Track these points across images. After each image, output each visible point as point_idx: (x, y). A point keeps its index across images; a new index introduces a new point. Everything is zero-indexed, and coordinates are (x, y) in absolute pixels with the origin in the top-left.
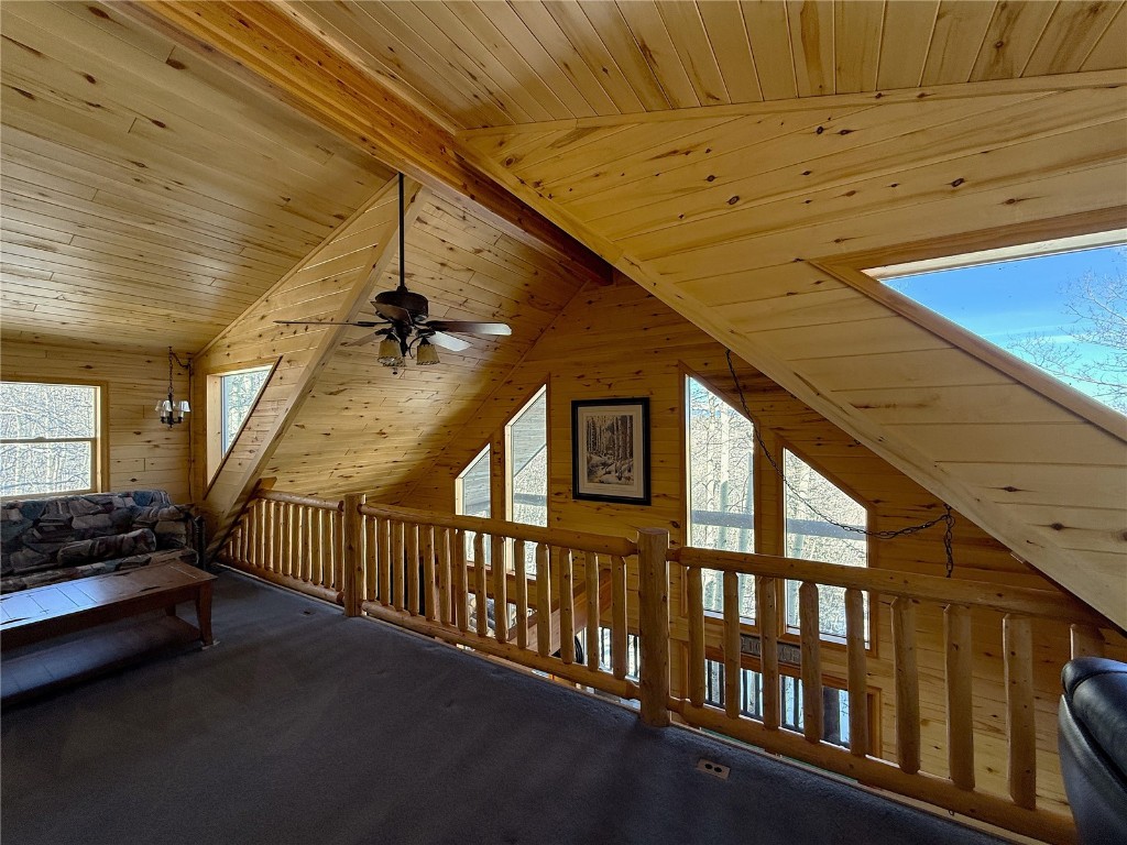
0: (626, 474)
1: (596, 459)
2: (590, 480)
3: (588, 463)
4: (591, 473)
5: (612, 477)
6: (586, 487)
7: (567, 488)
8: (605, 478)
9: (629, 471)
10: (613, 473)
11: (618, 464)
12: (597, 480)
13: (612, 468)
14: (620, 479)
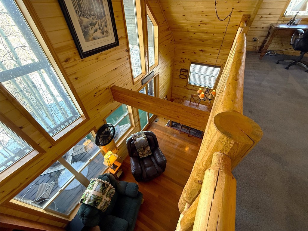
0: (105, 29)
1: (85, 20)
2: (87, 40)
3: (81, 25)
4: (86, 34)
5: (98, 34)
6: (86, 47)
7: (72, 53)
8: (95, 35)
9: (106, 27)
10: (98, 30)
11: (100, 23)
12: (90, 39)
13: (97, 26)
14: (103, 34)
